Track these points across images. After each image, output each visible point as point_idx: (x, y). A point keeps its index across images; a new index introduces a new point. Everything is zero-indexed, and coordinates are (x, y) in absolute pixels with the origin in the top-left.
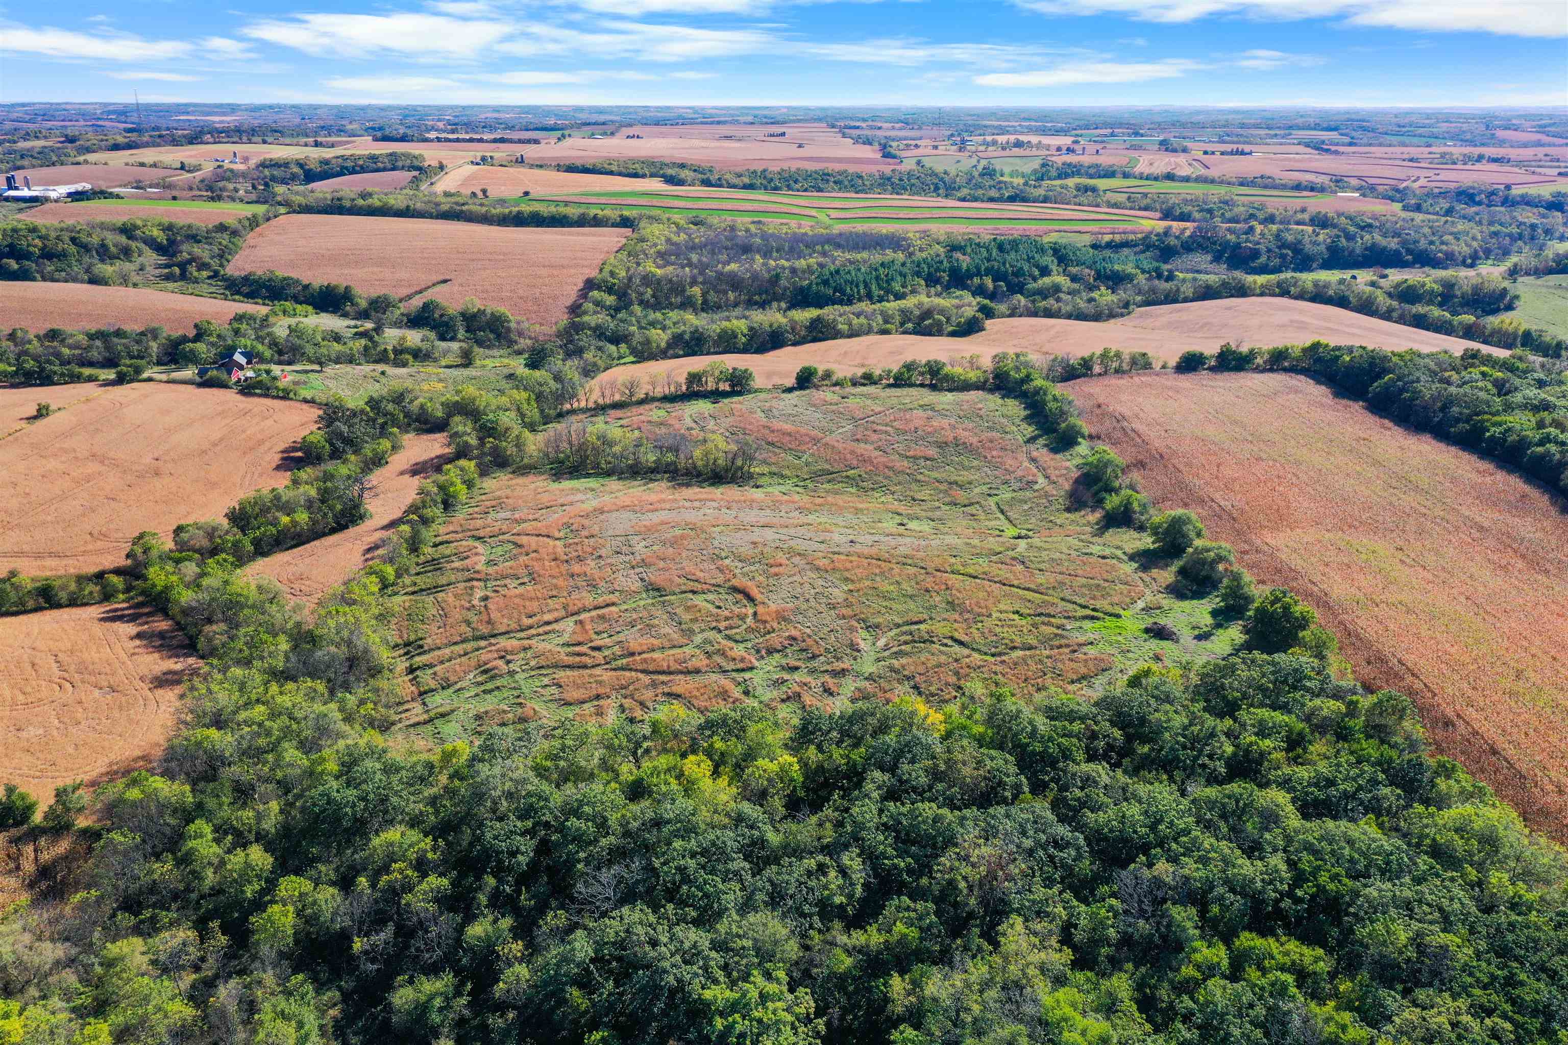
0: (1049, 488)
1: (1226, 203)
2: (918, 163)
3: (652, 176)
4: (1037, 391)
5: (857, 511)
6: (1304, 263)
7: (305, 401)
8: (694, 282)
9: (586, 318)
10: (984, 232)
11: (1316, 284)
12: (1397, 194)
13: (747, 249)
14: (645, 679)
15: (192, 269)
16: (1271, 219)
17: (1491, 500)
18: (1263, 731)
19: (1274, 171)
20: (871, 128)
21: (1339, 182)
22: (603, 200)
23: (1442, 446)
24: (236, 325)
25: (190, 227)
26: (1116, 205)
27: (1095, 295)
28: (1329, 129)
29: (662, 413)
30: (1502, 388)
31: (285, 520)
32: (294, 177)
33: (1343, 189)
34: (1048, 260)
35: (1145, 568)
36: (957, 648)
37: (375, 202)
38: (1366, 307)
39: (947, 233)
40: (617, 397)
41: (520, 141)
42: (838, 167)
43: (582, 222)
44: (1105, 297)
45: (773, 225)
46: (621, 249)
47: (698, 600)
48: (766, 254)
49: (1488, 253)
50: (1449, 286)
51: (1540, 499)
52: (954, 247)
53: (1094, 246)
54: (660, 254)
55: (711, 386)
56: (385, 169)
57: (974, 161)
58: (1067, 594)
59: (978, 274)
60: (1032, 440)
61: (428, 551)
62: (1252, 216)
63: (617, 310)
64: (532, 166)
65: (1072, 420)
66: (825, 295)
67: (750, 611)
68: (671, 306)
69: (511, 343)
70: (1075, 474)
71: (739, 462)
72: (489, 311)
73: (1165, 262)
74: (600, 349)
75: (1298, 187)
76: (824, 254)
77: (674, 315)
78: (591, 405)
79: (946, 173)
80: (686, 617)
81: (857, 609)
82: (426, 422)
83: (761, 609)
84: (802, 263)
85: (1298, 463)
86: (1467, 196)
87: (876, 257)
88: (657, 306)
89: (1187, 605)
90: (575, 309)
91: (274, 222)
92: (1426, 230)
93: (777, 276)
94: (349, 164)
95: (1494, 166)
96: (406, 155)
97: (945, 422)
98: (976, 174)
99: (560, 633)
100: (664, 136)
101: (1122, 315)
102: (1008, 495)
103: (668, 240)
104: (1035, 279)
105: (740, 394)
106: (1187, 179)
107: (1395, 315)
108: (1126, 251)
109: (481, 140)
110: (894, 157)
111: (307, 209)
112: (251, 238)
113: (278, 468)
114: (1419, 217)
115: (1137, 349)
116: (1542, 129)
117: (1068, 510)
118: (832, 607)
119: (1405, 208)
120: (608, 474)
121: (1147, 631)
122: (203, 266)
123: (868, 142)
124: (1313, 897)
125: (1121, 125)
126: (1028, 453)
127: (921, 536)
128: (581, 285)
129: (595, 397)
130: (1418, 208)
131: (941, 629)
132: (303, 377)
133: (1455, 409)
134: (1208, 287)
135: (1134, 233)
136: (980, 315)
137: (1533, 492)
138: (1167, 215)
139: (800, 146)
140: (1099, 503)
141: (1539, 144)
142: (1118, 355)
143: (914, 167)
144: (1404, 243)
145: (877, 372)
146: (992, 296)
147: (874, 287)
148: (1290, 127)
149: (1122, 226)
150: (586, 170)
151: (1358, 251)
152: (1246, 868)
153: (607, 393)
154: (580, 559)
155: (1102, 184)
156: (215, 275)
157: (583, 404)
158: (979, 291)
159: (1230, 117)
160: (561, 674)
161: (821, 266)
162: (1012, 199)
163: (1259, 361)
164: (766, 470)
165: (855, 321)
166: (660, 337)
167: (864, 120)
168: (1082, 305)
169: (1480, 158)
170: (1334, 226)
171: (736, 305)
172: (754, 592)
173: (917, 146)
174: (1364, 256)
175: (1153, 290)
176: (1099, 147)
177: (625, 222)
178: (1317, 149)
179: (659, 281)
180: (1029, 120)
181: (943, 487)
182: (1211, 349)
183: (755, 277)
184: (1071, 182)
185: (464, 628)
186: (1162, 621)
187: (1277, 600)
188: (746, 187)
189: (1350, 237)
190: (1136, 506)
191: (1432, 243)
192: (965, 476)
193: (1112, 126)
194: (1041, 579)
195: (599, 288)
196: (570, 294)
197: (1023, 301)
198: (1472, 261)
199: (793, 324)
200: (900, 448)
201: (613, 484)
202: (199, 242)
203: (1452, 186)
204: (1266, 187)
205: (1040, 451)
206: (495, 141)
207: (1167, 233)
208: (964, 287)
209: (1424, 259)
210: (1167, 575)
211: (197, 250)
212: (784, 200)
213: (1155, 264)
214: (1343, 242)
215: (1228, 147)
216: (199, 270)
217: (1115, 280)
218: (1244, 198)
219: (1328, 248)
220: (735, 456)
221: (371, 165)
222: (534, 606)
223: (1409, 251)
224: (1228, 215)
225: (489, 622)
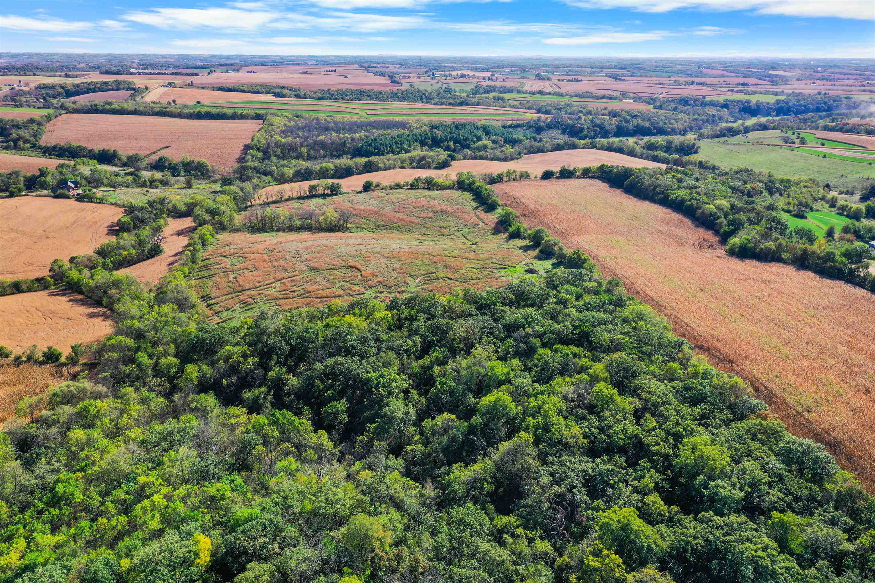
0: (485, 227)
1: (568, 105)
2: (411, 85)
3: (267, 92)
4: (478, 188)
5: (400, 239)
6: (605, 134)
7: (112, 204)
8: (302, 146)
9: (249, 164)
10: (448, 120)
11: (608, 143)
12: (651, 101)
13: (327, 129)
14: (318, 300)
15: (20, 143)
16: (590, 113)
17: (667, 223)
18: (567, 292)
19: (593, 89)
20: (383, 67)
21: (624, 95)
22: (242, 105)
23: (652, 204)
24: (60, 169)
25: (13, 120)
26: (514, 107)
27: (504, 149)
28: (622, 68)
29: (299, 204)
30: (680, 181)
31: (125, 253)
32: (59, 94)
33: (625, 98)
34: (480, 133)
35: (525, 251)
36: (449, 281)
37: (116, 106)
38: (632, 153)
39: (430, 121)
40: (274, 198)
41: (187, 74)
42: (369, 88)
43: (234, 117)
44: (509, 149)
45: (338, 117)
46: (260, 130)
47: (335, 272)
48: (338, 131)
49: (691, 129)
50: (670, 143)
51: (688, 222)
52: (433, 127)
53: (504, 127)
54: (282, 132)
55: (321, 192)
56: (112, 90)
57: (440, 85)
58: (494, 261)
59: (446, 140)
60: (477, 208)
61: (200, 263)
62: (580, 111)
63: (263, 160)
64: (198, 88)
65: (494, 198)
66: (369, 151)
67: (359, 274)
68: (292, 158)
69: (209, 177)
70: (496, 220)
71: (341, 222)
72: (196, 161)
73: (539, 134)
74: (259, 178)
75: (603, 97)
76: (367, 131)
77: (294, 162)
78: (261, 202)
79: (426, 90)
80: (331, 278)
81: (405, 270)
82: (177, 213)
83: (363, 273)
84: (357, 136)
85: (591, 212)
86: (684, 101)
87: (394, 132)
88: (284, 158)
89: (542, 262)
90: (241, 160)
91: (59, 118)
92: (663, 118)
93: (345, 142)
94: (92, 87)
95: (699, 87)
96: (124, 82)
97: (436, 202)
98: (442, 91)
99: (275, 288)
100: (267, 71)
101: (517, 158)
102: (467, 231)
103: (285, 125)
104: (474, 143)
105: (336, 195)
106: (549, 94)
107: (644, 156)
108: (519, 129)
109: (164, 74)
110: (398, 83)
111: (77, 111)
112: (49, 126)
113: (107, 234)
114: (660, 112)
115: (524, 170)
116: (725, 69)
117: (493, 234)
118: (394, 270)
119: (655, 107)
120: (278, 231)
121: (526, 271)
122: (26, 141)
123: (382, 75)
124: (579, 334)
125: (515, 66)
126: (475, 213)
127: (429, 245)
128: (242, 148)
129: (263, 198)
130: (660, 107)
131: (442, 275)
132: (107, 193)
133: (658, 189)
134: (558, 145)
135: (523, 120)
136: (449, 159)
137: (685, 219)
138: (539, 111)
139: (346, 77)
140: (507, 230)
141: (723, 76)
142: (514, 172)
143: (409, 88)
144: (652, 124)
145: (402, 183)
146: (454, 151)
147: (394, 147)
148: (602, 68)
149: (516, 117)
150: (230, 90)
151: (631, 128)
152: (556, 326)
153: (269, 196)
154: (276, 260)
155: (507, 96)
156: (34, 146)
157: (257, 202)
158: (447, 148)
159: (573, 62)
160: (278, 302)
161: (367, 137)
162: (461, 104)
163: (578, 174)
164: (354, 226)
165: (387, 163)
166: (289, 172)
167: (378, 63)
168: (498, 154)
169: (693, 83)
170: (620, 116)
171: (325, 157)
172: (360, 267)
173: (409, 77)
174: (634, 131)
175: (532, 146)
176: (505, 77)
177: (258, 117)
178: (614, 78)
179: (284, 145)
180: (468, 63)
181: (438, 229)
182: (556, 169)
183: (333, 143)
184: (491, 95)
185: (228, 289)
186: (532, 267)
187: (575, 253)
188: (320, 98)
189: (627, 121)
190: (522, 230)
191: (665, 123)
192: (447, 224)
193: (512, 66)
194: (482, 256)
195: (253, 149)
196: (237, 152)
197: (469, 152)
198: (684, 132)
199: (356, 164)
200: (416, 214)
201: (281, 234)
202: (20, 128)
203: (678, 96)
204: (588, 97)
205: (480, 212)
206: (172, 74)
207: (539, 120)
208: (439, 147)
209: (662, 132)
210: (536, 252)
211: (21, 133)
212: (340, 105)
213: (533, 135)
214: (624, 124)
215: (570, 78)
216: (24, 143)
217: (514, 142)
218: (577, 103)
219: (617, 127)
220: (339, 220)
221: (104, 87)
222: (258, 279)
223: (655, 128)
224: (569, 111)
225: (240, 286)
